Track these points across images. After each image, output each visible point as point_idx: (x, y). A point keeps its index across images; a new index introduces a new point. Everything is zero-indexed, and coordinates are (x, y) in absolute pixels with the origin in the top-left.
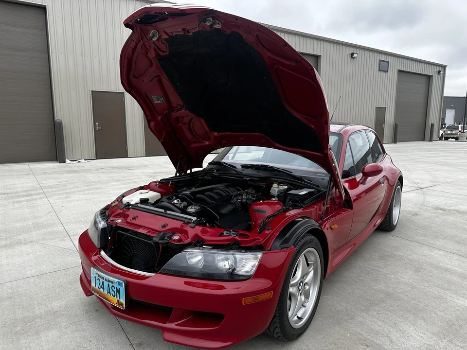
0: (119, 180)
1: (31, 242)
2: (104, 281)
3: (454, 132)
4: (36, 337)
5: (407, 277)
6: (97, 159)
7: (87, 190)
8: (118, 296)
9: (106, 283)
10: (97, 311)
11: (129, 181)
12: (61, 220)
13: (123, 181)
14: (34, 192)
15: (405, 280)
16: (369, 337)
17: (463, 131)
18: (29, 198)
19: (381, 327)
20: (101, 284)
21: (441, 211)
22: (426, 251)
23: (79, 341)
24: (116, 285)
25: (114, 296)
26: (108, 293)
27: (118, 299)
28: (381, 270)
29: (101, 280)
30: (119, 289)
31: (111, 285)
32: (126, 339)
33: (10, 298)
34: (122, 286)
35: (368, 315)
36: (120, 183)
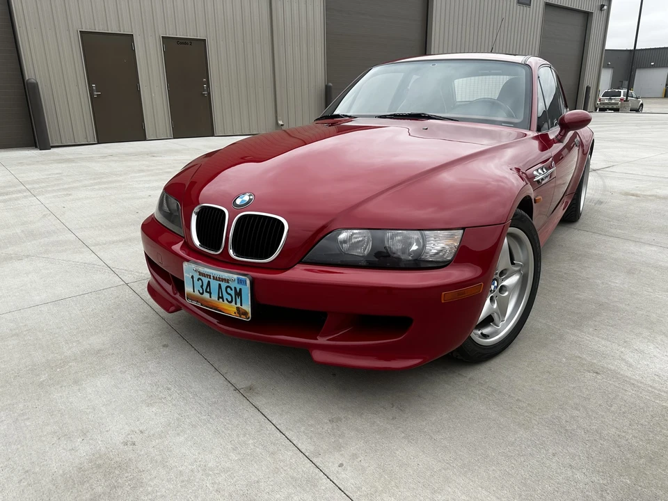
0: (142, 171)
1: (28, 256)
2: (211, 281)
3: (613, 101)
4: (76, 388)
5: (618, 281)
6: (99, 143)
7: (96, 184)
8: (238, 301)
9: (215, 285)
10: (165, 346)
11: (157, 172)
12: (67, 224)
13: (148, 170)
14: (11, 189)
15: (618, 285)
16: (595, 361)
17: (627, 98)
18: (6, 197)
19: (607, 347)
20: (205, 287)
21: (634, 197)
22: (633, 248)
23: (149, 389)
24: (233, 285)
25: (231, 302)
26: (219, 298)
27: (239, 305)
28: (578, 273)
29: (205, 280)
30: (240, 289)
31: (224, 285)
32: (226, 383)
33: (17, 335)
34: (246, 284)
35: (583, 332)
36: (144, 174)
